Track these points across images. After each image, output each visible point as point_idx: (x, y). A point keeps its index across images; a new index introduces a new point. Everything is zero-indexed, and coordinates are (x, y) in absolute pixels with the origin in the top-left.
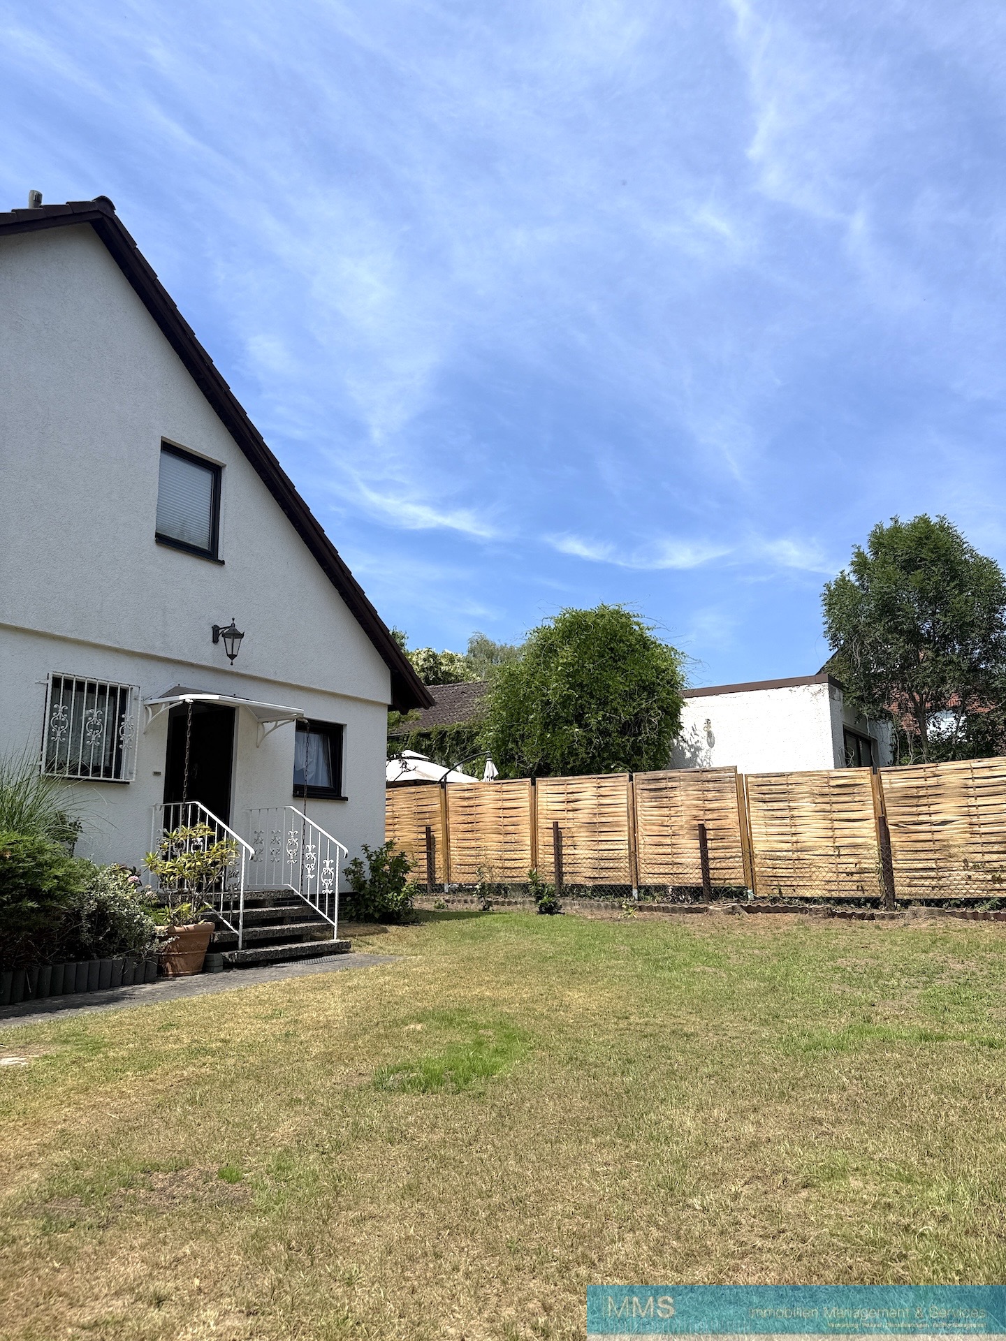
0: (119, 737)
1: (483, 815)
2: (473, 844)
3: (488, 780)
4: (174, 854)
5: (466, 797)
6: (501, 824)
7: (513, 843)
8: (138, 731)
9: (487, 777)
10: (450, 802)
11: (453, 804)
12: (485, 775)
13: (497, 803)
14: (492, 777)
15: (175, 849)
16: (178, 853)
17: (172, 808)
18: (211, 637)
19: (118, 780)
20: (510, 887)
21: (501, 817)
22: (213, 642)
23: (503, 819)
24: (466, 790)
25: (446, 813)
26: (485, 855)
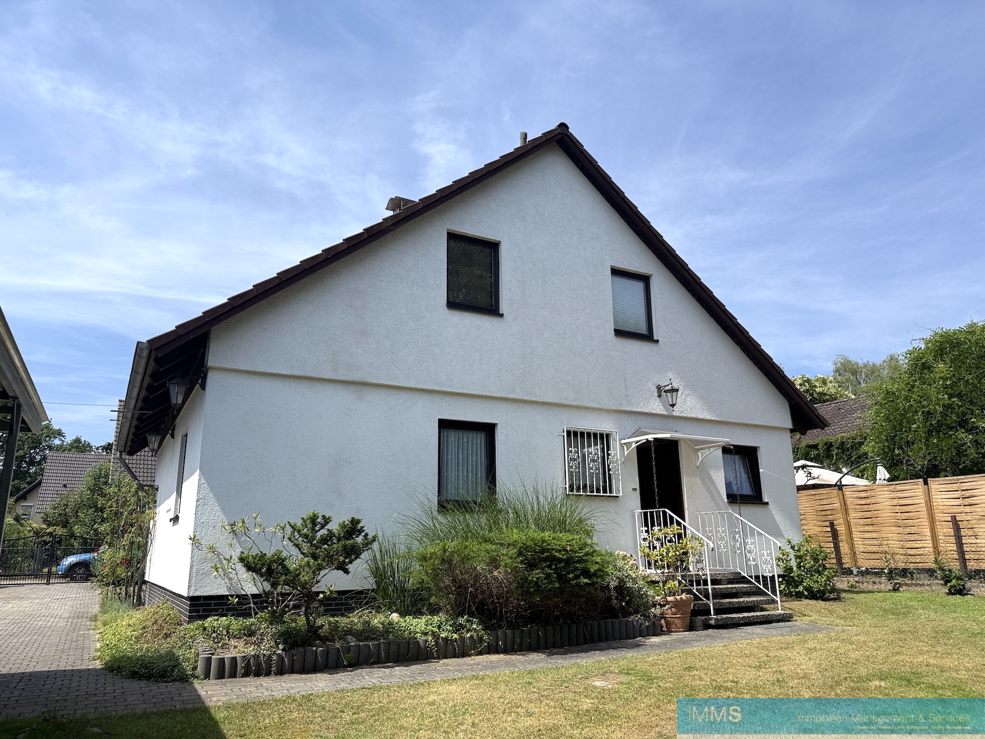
0: (608, 467)
1: (880, 512)
2: (874, 535)
3: (881, 482)
4: (655, 545)
5: (863, 496)
6: (899, 518)
7: (914, 534)
8: (619, 462)
9: (880, 479)
10: (849, 501)
11: (851, 503)
12: (878, 478)
13: (893, 501)
14: (884, 480)
15: (655, 542)
16: (657, 544)
17: (649, 513)
18: (656, 394)
19: (611, 495)
20: (915, 572)
21: (898, 513)
22: (658, 398)
23: (901, 514)
24: (863, 491)
25: (846, 510)
26: (887, 544)
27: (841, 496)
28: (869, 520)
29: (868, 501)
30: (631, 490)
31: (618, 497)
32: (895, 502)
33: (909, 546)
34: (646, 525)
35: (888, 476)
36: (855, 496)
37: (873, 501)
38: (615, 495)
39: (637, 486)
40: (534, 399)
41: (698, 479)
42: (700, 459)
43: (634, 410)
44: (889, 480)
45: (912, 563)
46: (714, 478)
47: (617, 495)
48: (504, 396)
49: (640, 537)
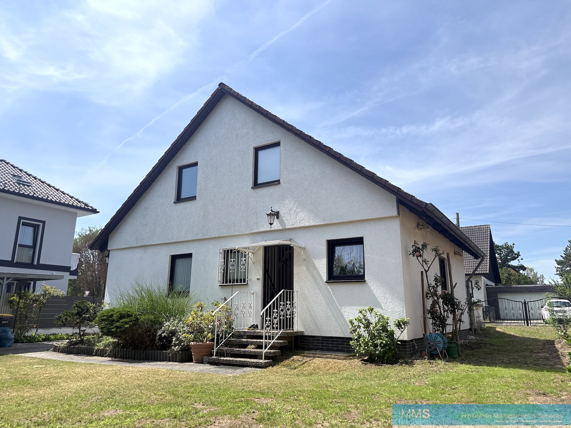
30: (256, 279)
38: (243, 283)
40: (206, 237)
41: (304, 268)
43: (260, 231)
46: (317, 266)
47: (248, 283)
48: (193, 239)
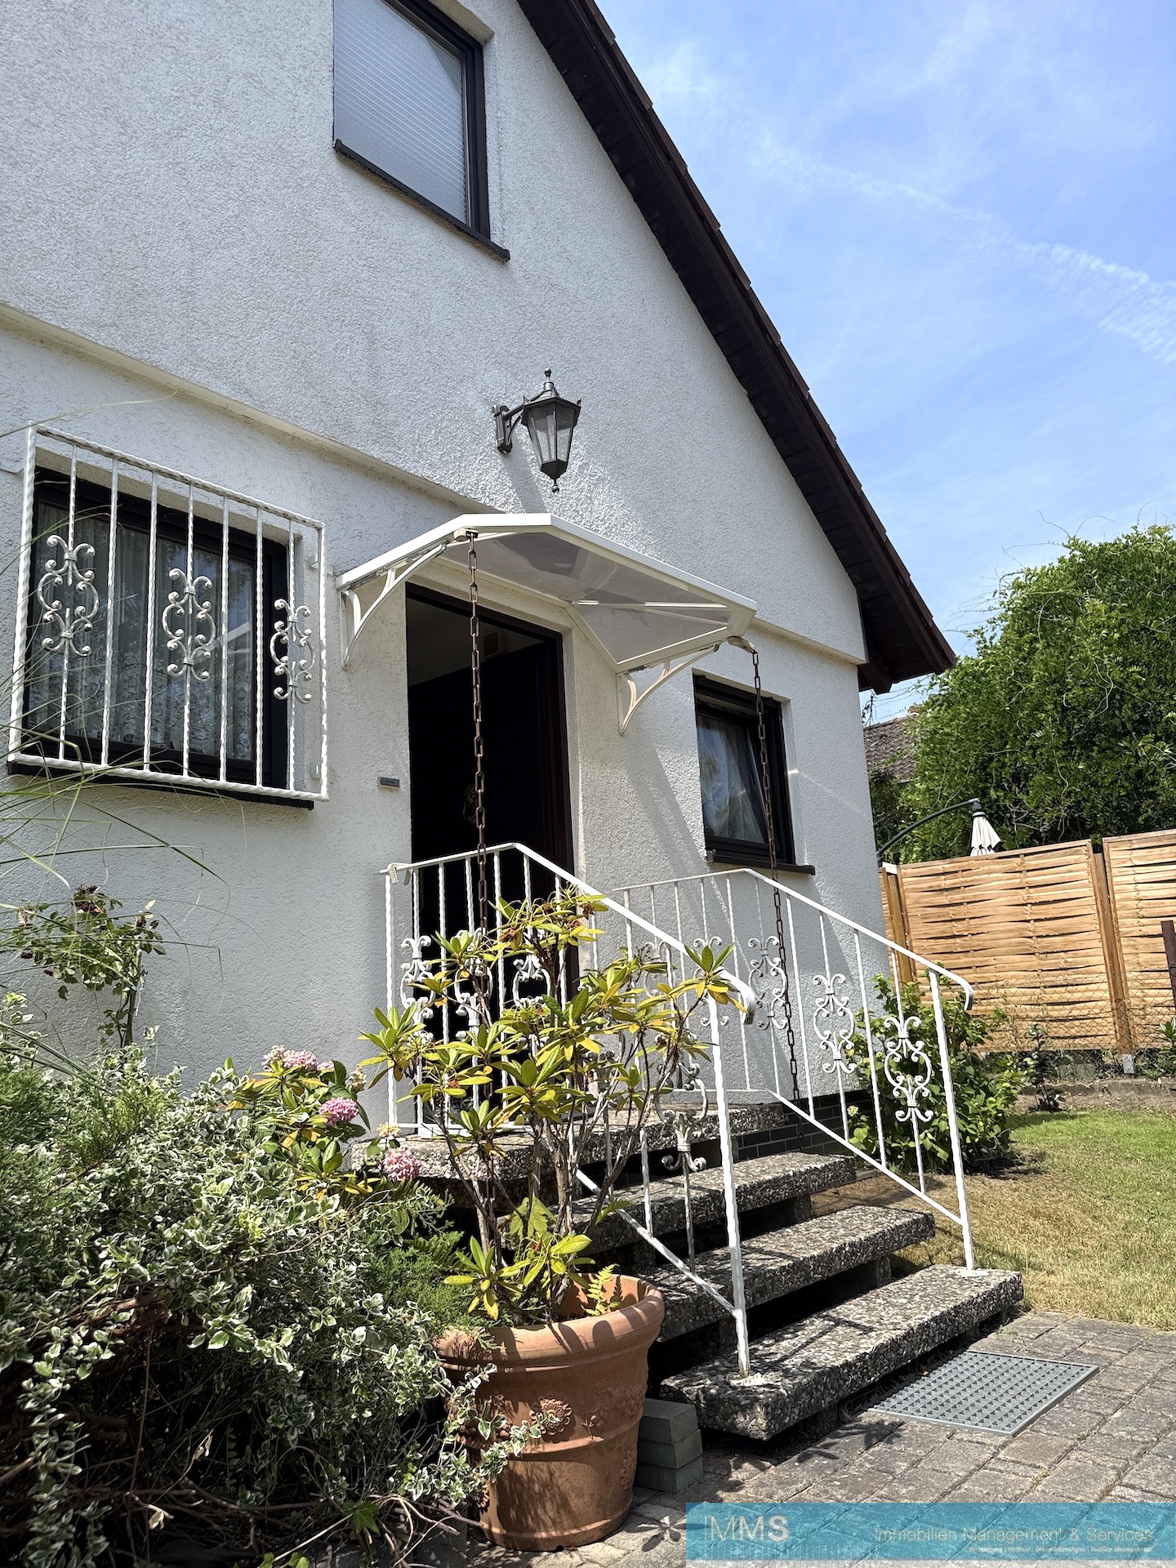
0: (269, 665)
1: (984, 921)
3: (985, 852)
4: (459, 1011)
5: (943, 886)
6: (1031, 934)
7: (1066, 969)
8: (324, 653)
9: (981, 847)
10: (910, 899)
11: (916, 902)
12: (975, 843)
13: (1017, 894)
14: (990, 847)
15: (460, 996)
16: (471, 1006)
17: (441, 871)
18: (492, 439)
19: (275, 791)
20: (1071, 1059)
21: (1028, 921)
22: (498, 454)
23: (1037, 924)
24: (944, 874)
25: (904, 919)
26: (1004, 996)
27: (893, 887)
28: (958, 940)
29: (956, 897)
30: (373, 784)
31: (309, 804)
32: (1022, 896)
33: (1056, 998)
34: (428, 924)
35: (996, 840)
36: (925, 886)
37: (969, 895)
38: (291, 791)
39: (402, 770)
41: (623, 772)
42: (634, 703)
44: (999, 848)
45: (1059, 1038)
46: (671, 776)
47: (305, 795)
49: (398, 973)
